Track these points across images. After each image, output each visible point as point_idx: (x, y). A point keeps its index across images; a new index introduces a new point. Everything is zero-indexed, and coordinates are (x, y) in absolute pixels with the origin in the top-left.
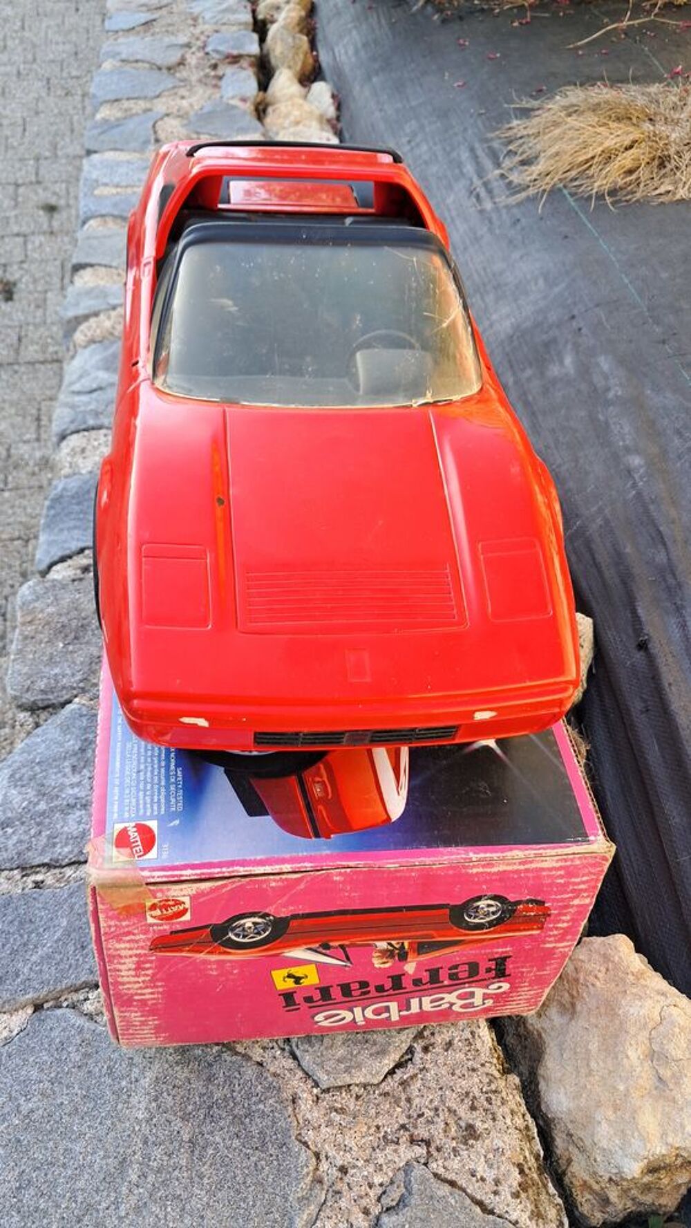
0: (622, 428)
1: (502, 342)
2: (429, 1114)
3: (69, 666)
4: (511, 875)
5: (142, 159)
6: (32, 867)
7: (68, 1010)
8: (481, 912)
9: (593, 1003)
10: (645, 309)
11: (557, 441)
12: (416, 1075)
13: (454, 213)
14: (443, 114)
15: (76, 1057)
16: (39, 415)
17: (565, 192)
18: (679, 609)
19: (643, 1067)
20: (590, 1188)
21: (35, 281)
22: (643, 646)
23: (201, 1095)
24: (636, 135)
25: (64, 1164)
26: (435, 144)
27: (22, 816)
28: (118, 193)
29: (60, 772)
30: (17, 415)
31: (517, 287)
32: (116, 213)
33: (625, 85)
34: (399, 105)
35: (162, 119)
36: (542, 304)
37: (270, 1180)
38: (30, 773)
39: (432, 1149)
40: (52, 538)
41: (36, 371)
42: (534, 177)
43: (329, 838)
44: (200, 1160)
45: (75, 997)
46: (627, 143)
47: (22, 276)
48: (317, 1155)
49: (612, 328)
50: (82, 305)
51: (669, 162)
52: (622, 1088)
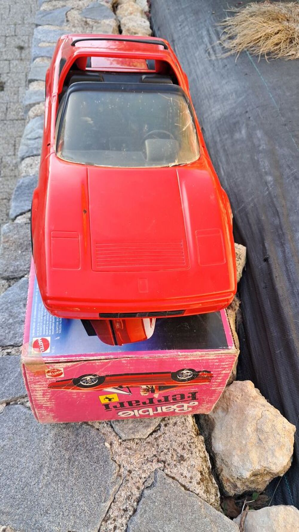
0: (264, 163)
1: (216, 121)
2: (165, 451)
3: (23, 261)
4: (196, 361)
5: (61, 30)
6: (6, 346)
7: (20, 405)
8: (184, 375)
9: (235, 408)
10: (278, 110)
11: (236, 168)
12: (161, 436)
13: (198, 61)
14: (196, 13)
15: (23, 424)
16: (15, 144)
17: (248, 53)
18: (282, 245)
19: (253, 434)
20: (230, 481)
21: (14, 82)
22: (266, 260)
23: (73, 441)
24: (280, 27)
25: (18, 467)
26: (192, 27)
27: (2, 325)
28: (49, 46)
29: (19, 306)
30: (5, 143)
31: (224, 96)
32: (48, 55)
33: (277, 3)
34: (177, 8)
35: (70, 10)
36: (234, 105)
37: (100, 475)
38: (6, 307)
39: (166, 465)
40: (17, 204)
41: (14, 124)
42: (234, 45)
43: (121, 345)
44: (72, 466)
45: (23, 400)
46: (276, 31)
47: (8, 80)
48: (120, 466)
49: (263, 117)
50: (33, 99)
51: (294, 40)
52: (244, 442)
